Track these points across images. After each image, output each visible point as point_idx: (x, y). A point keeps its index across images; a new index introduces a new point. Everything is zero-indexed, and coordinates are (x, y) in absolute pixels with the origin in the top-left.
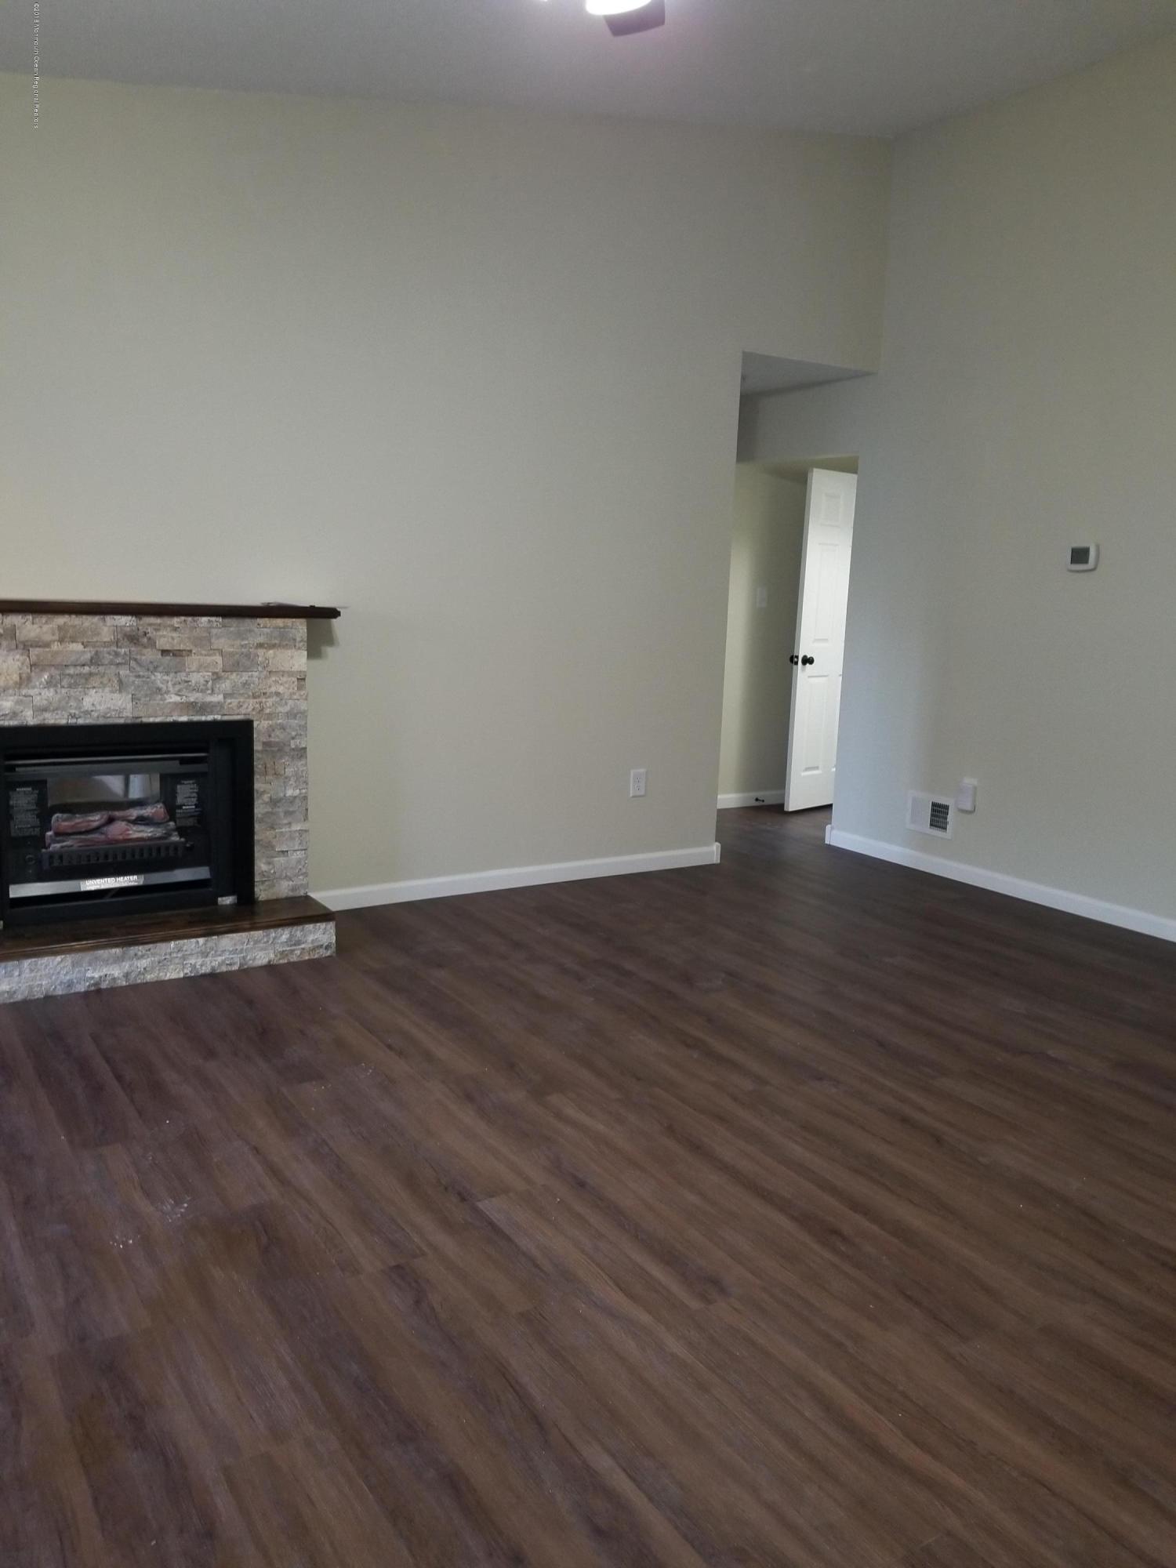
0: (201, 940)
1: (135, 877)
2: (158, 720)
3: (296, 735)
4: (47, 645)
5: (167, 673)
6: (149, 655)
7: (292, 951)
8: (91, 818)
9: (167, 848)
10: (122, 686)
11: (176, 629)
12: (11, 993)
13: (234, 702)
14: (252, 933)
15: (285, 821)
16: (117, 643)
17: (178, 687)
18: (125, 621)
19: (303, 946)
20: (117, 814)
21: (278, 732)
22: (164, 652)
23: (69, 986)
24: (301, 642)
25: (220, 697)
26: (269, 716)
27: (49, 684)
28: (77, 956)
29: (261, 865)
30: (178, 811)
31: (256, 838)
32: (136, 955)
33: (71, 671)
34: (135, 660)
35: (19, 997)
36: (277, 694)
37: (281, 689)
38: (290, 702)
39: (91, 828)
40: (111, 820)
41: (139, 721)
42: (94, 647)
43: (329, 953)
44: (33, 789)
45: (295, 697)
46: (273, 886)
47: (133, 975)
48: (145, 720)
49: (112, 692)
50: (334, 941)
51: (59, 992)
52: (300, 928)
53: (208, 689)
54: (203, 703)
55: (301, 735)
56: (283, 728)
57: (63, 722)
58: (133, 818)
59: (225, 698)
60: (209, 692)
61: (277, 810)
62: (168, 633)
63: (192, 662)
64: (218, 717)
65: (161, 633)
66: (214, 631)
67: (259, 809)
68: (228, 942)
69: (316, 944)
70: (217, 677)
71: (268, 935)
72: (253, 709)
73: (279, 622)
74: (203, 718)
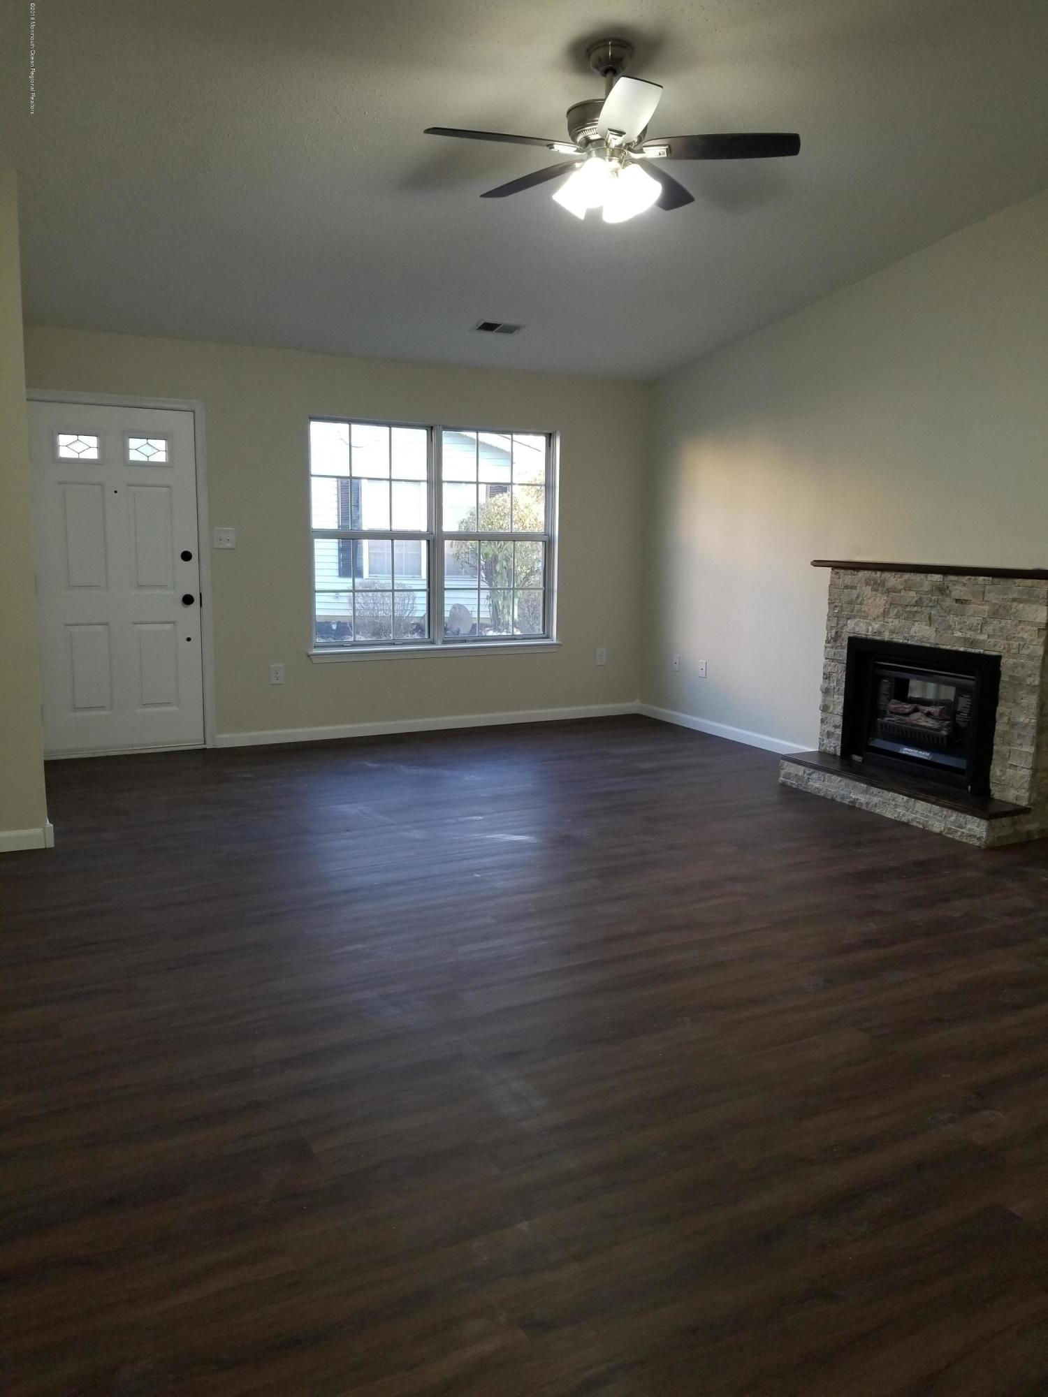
0: (905, 798)
1: (928, 754)
2: (948, 647)
3: (1031, 674)
4: (899, 591)
5: (957, 616)
6: (948, 602)
7: (957, 831)
8: (905, 706)
9: (938, 738)
10: (930, 621)
11: (964, 585)
12: (819, 790)
13: (992, 641)
14: (934, 806)
15: (1018, 742)
16: (932, 592)
17: (960, 626)
18: (937, 578)
19: (964, 830)
20: (921, 707)
21: (1019, 669)
22: (957, 601)
23: (842, 798)
24: (1043, 598)
25: (986, 636)
26: (1014, 656)
27: (897, 616)
28: (848, 781)
29: (996, 771)
30: (958, 716)
31: (995, 747)
32: (873, 793)
33: (908, 609)
34: (940, 604)
35: (821, 794)
36: (1022, 639)
37: (1026, 636)
38: (1031, 647)
39: (905, 712)
40: (916, 710)
41: (938, 646)
42: (920, 594)
43: (978, 844)
44: (889, 681)
45: (1034, 643)
46: (1004, 791)
47: (870, 806)
48: (941, 647)
49: (926, 625)
50: (984, 836)
51: (838, 799)
53: (978, 629)
54: (974, 639)
55: (1035, 674)
56: (1023, 666)
57: (901, 641)
58: (925, 712)
59: (988, 638)
60: (979, 631)
61: (1013, 731)
62: (960, 587)
63: (971, 608)
64: (982, 651)
65: (956, 587)
66: (987, 587)
67: (1000, 727)
68: (921, 806)
69: (972, 833)
70: (984, 623)
71: (942, 812)
72: (1004, 648)
73: (1029, 582)
74: (973, 651)
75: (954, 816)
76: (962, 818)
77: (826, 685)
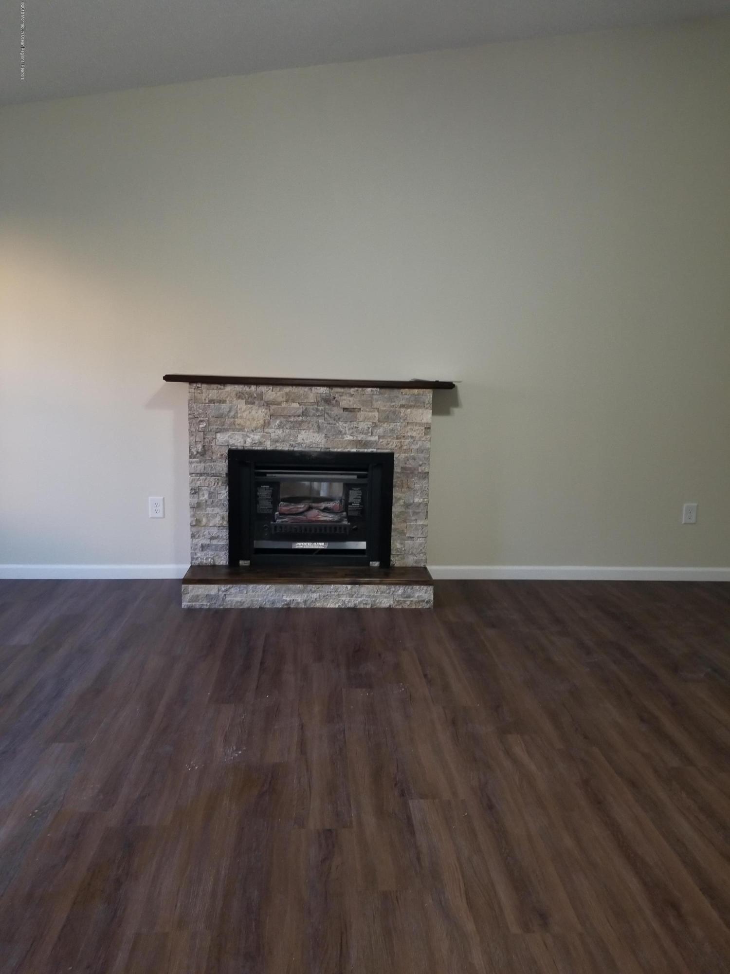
0: (349, 587)
1: (323, 543)
2: (339, 450)
3: (422, 464)
4: (279, 404)
5: (346, 422)
6: (336, 411)
7: (405, 601)
8: (299, 506)
9: (340, 528)
10: (319, 429)
11: (352, 395)
12: (242, 603)
13: (385, 441)
14: (380, 586)
15: (413, 518)
16: (318, 403)
17: (351, 431)
18: (323, 390)
19: (411, 599)
20: (314, 505)
21: (411, 461)
22: (345, 409)
23: (273, 603)
24: (429, 403)
25: (377, 438)
26: (406, 451)
27: (280, 426)
28: (278, 586)
29: (396, 544)
30: (349, 506)
31: (393, 526)
32: (311, 590)
33: (292, 419)
34: (328, 414)
35: (246, 606)
36: (412, 437)
37: (414, 434)
38: (420, 443)
39: (298, 512)
40: (310, 508)
41: (328, 450)
42: (305, 405)
43: (428, 606)
44: (270, 487)
45: (423, 439)
46: (404, 558)
47: (309, 602)
48: (332, 450)
49: (314, 432)
50: (432, 599)
51: (268, 606)
52: (410, 587)
53: (369, 433)
54: (366, 441)
55: (425, 464)
56: (414, 459)
57: (286, 449)
58: (322, 508)
59: (379, 439)
60: (370, 434)
61: (409, 510)
62: (347, 398)
63: (361, 415)
64: (375, 450)
65: (343, 398)
66: (375, 397)
67: (396, 509)
68: (365, 590)
69: (420, 599)
70: (375, 426)
71: (390, 589)
72: (396, 446)
73: (416, 391)
74: (366, 450)
75: (400, 590)
76: (409, 590)
77: (195, 501)
